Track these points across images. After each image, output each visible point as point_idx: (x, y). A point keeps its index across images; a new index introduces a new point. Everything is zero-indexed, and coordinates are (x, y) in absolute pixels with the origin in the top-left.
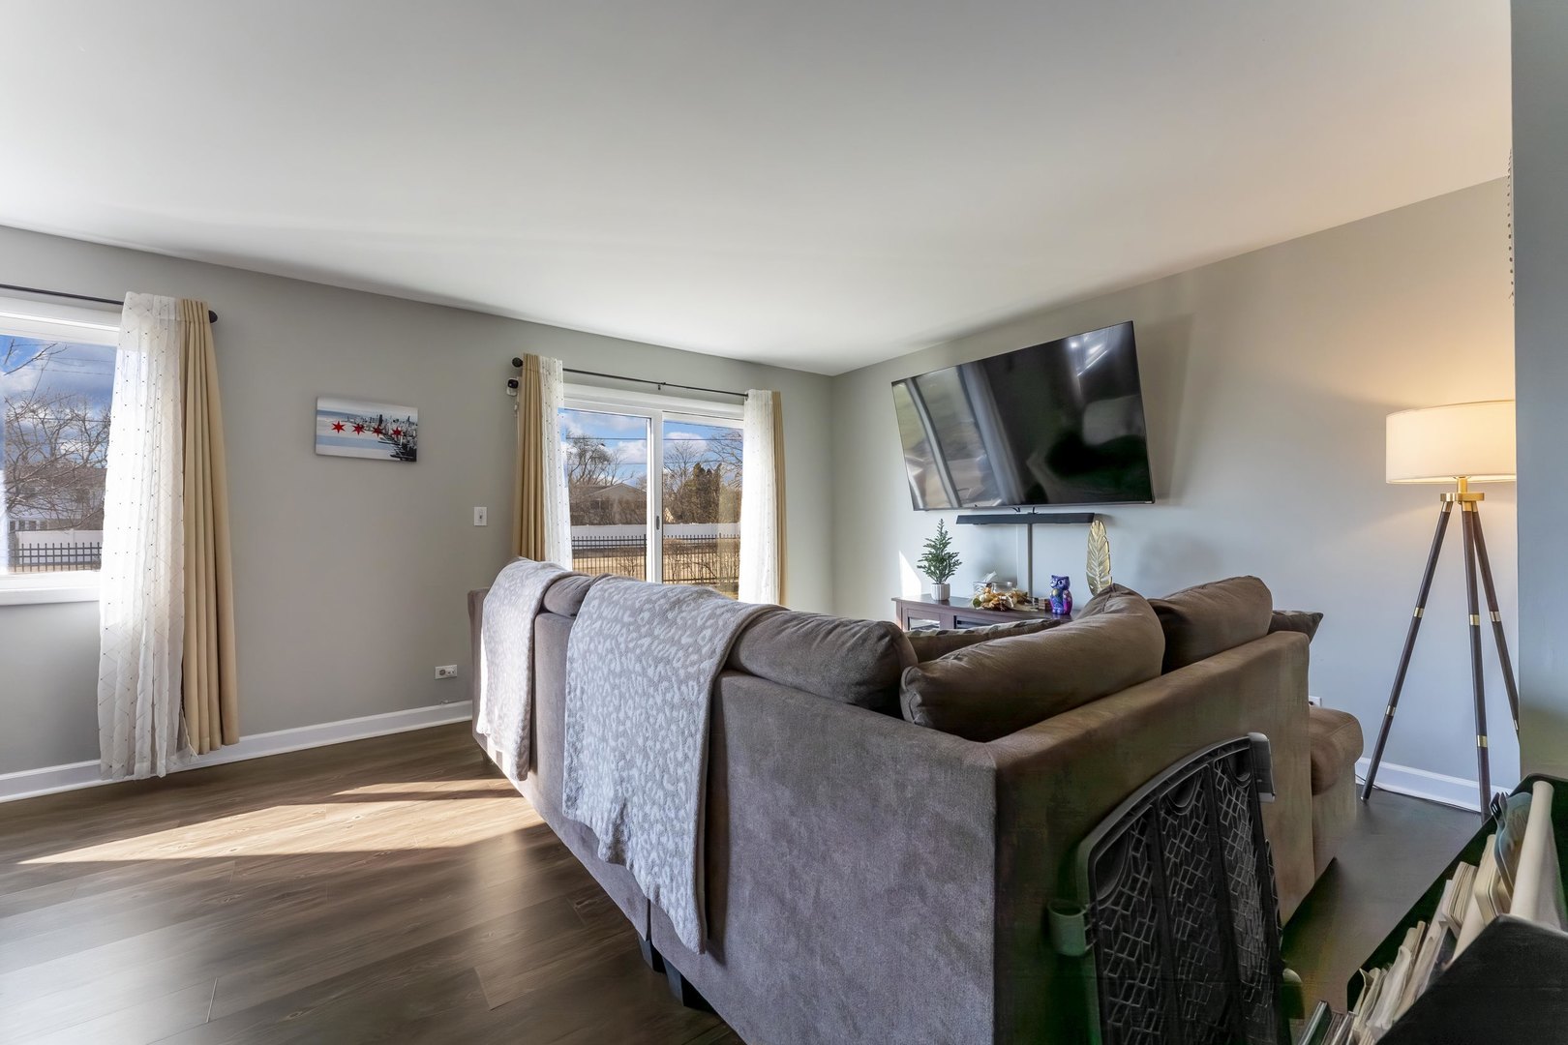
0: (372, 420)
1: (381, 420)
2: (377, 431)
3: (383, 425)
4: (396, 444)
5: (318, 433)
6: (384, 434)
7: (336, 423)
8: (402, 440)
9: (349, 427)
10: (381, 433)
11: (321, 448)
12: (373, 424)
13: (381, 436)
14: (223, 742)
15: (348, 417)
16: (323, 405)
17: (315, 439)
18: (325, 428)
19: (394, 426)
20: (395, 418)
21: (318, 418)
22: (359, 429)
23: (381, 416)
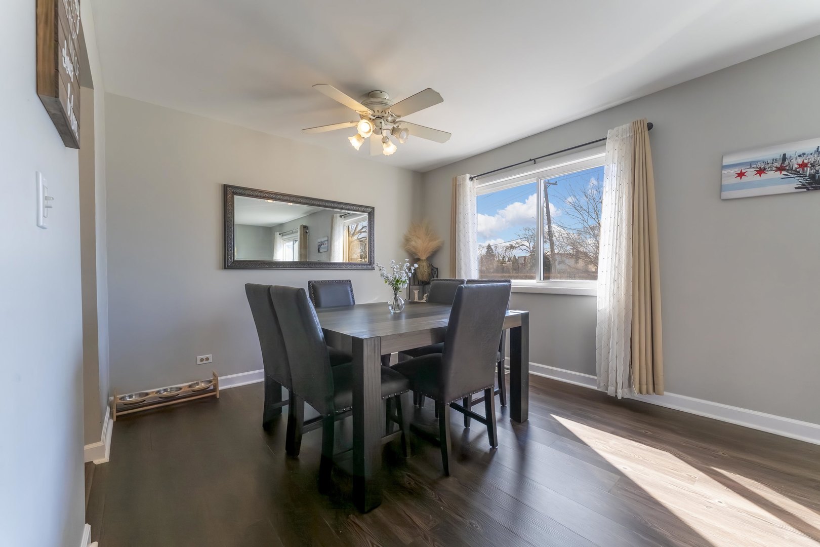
0: (775, 160)
1: (784, 158)
2: (780, 169)
3: (786, 163)
4: (803, 176)
5: (723, 183)
6: (788, 171)
7: (739, 172)
8: (808, 171)
9: (751, 173)
10: (785, 170)
11: (726, 195)
12: (776, 164)
13: (784, 172)
14: (654, 391)
15: (750, 164)
16: (727, 161)
17: (721, 189)
18: (730, 178)
19: (800, 161)
20: (800, 152)
21: (723, 172)
22: (761, 171)
23: (784, 155)
